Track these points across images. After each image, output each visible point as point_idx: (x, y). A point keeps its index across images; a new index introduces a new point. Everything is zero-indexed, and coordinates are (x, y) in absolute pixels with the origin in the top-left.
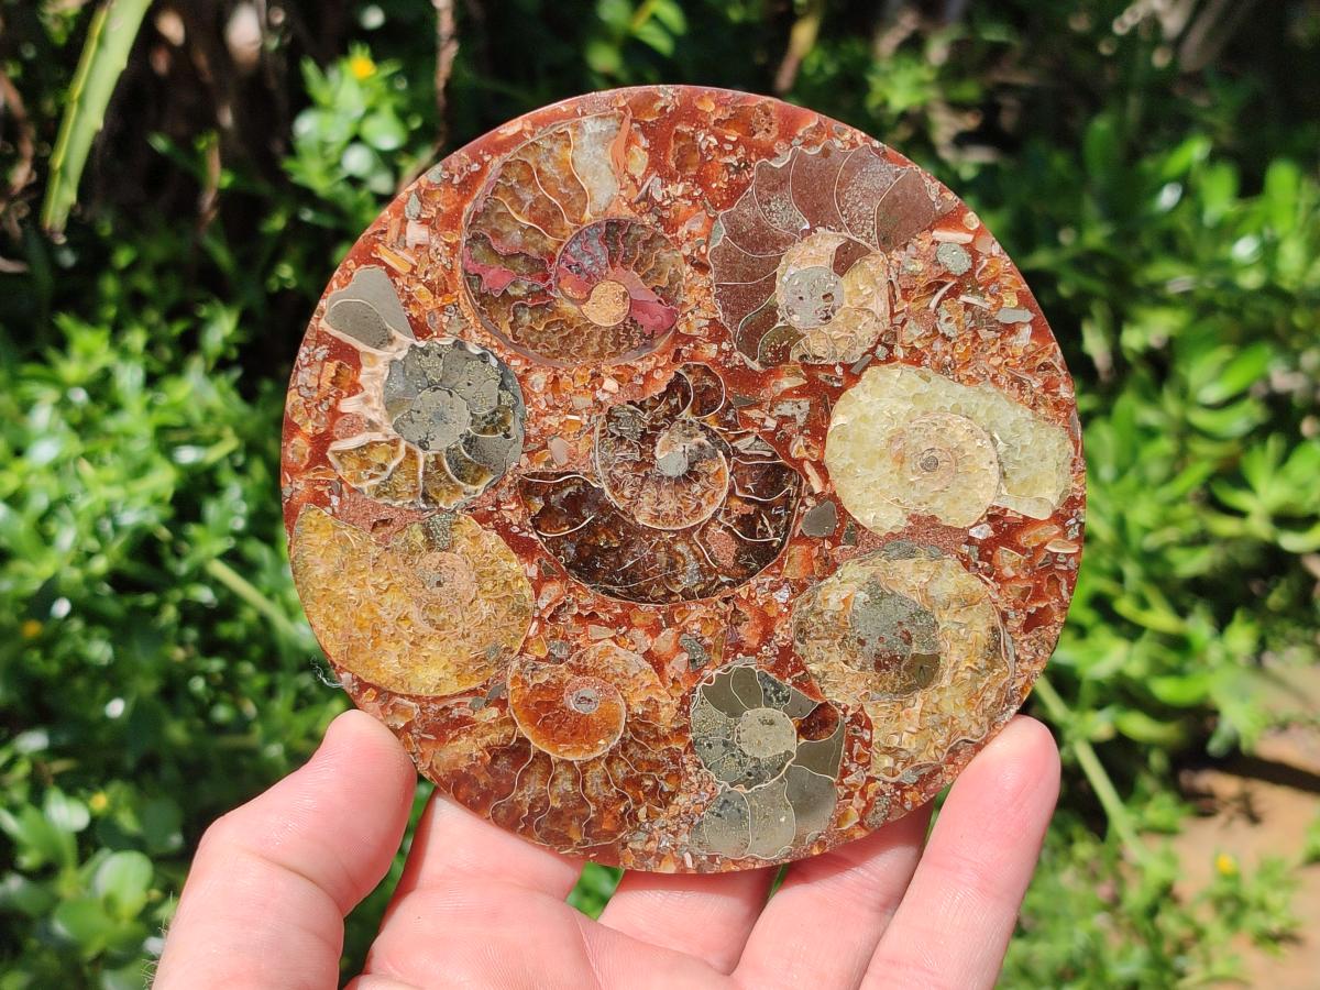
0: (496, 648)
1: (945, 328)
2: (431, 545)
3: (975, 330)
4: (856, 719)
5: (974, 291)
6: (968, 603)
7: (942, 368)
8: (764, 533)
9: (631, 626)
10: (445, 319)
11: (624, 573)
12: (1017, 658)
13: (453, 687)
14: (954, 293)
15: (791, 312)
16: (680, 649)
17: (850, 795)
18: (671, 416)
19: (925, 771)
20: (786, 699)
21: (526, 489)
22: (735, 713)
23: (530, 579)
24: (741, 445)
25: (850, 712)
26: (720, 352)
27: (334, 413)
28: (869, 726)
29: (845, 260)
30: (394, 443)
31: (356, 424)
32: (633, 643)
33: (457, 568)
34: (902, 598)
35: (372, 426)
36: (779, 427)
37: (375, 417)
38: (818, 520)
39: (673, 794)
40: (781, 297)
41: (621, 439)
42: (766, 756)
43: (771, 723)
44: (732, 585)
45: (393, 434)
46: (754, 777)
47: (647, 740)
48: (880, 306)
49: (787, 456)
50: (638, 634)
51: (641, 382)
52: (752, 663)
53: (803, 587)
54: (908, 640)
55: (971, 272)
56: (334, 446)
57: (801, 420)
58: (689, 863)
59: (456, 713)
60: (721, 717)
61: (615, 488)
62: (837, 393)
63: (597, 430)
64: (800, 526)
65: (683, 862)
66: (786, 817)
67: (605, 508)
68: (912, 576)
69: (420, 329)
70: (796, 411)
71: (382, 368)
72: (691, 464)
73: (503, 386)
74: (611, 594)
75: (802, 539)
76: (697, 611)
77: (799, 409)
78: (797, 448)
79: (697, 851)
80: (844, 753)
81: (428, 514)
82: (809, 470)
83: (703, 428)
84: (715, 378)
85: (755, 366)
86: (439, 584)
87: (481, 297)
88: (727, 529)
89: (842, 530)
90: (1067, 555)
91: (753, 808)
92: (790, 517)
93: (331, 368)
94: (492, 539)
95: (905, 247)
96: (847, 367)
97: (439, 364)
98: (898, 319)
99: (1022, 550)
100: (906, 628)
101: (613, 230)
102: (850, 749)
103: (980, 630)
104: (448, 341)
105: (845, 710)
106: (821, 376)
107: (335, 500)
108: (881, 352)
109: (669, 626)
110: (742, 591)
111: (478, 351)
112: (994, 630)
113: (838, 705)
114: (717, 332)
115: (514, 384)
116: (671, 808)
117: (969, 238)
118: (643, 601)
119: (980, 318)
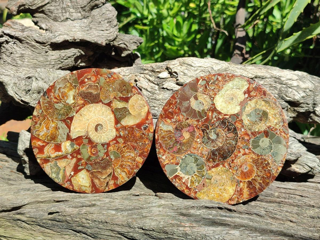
0: (231, 178)
1: (213, 88)
2: (210, 179)
3: (215, 84)
4: (268, 128)
5: (209, 82)
6: (257, 102)
7: (218, 91)
8: (232, 128)
9: (237, 155)
10: (178, 159)
11: (228, 152)
12: (269, 99)
13: (234, 188)
14: (208, 85)
15: (200, 109)
16: (244, 150)
17: (281, 134)
18: (207, 133)
19: (282, 121)
20: (260, 137)
21: (208, 160)
22: (259, 146)
23: (223, 167)
24: (216, 125)
25: (267, 128)
26: (201, 122)
27: (184, 183)
28: (271, 126)
29: (196, 98)
30: (192, 177)
31: (187, 181)
32: (240, 156)
33: (215, 177)
34: (252, 112)
35: (188, 178)
36: (216, 118)
37: (187, 177)
38: (233, 119)
39: (268, 162)
40: (197, 109)
41: (207, 142)
42: (268, 144)
43: (263, 141)
44: (238, 137)
45: (191, 176)
46: (271, 148)
47: (257, 162)
48: (205, 96)
49: (221, 119)
50: (239, 155)
51: (200, 135)
52: (252, 139)
53: (243, 126)
54: (259, 114)
55: (207, 81)
56: (189, 185)
57: (217, 115)
58: (281, 165)
59: (239, 190)
60: (258, 148)
61: (214, 147)
62: (215, 108)
63: (204, 145)
64: (233, 122)
65: (280, 166)
66: (280, 146)
67: (217, 150)
68: (248, 109)
69: (177, 164)
70: (215, 115)
71: (181, 172)
72: (216, 134)
73: (191, 156)
74: (230, 156)
75: (235, 123)
76: (239, 144)
77: (215, 114)
78: (221, 117)
79: (279, 163)
80: (273, 132)
81: (205, 177)
82: (225, 117)
83: (211, 130)
84: (205, 124)
85: (205, 118)
86: (217, 181)
87: (177, 153)
88: (228, 133)
89: (237, 116)
90: (256, 85)
91: (276, 151)
92: (231, 123)
93: (177, 180)
94: (213, 170)
95: (198, 89)
96: (212, 105)
97: (184, 164)
98: (208, 94)
99: (252, 91)
100: (257, 113)
101: (176, 129)
102: (273, 131)
103: (263, 103)
104: (181, 161)
105: (266, 129)
106: (211, 109)
107: (197, 190)
108: (212, 99)
109: (240, 149)
110: (239, 136)
111: (184, 157)
112: (263, 100)
113: (265, 129)
114: (198, 121)
115: (192, 154)
116: (270, 163)
117: (201, 79)
118: (234, 151)
119: (214, 83)
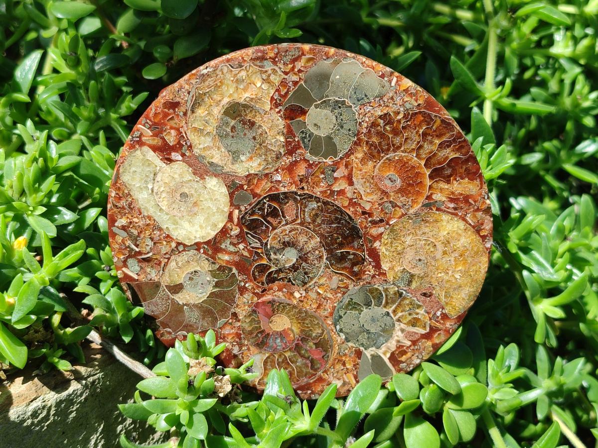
0: (414, 222)
1: (151, 243)
2: (412, 276)
3: (138, 236)
4: (277, 105)
5: (132, 250)
6: (199, 131)
7: (160, 229)
8: (270, 206)
9: (351, 200)
10: (346, 351)
11: (339, 223)
12: (189, 93)
13: (445, 217)
14: (140, 253)
15: (209, 282)
16: (336, 179)
17: (300, 71)
18: (279, 271)
19: (258, 63)
20: (302, 132)
21: (357, 276)
22: (329, 138)
23: (380, 241)
24: (258, 245)
25: (277, 110)
26: (246, 283)
27: (414, 343)
28: (272, 98)
29: (177, 288)
30: (399, 320)
31: (408, 335)
32: (354, 193)
33: (407, 263)
34: (226, 148)
35: (402, 330)
36: (238, 243)
37: (399, 333)
38: (243, 199)
39: (380, 117)
40: (210, 289)
41: (306, 273)
42: (327, 112)
43: (315, 125)
44: (296, 193)
45: (397, 323)
46: (339, 104)
47: (376, 148)
48: (172, 264)
49: (242, 230)
50: (349, 195)
51: (284, 290)
52: (308, 156)
53: (266, 175)
54: (233, 128)
55: (130, 256)
56: (423, 332)
57: (228, 241)
58: (395, 80)
59: (452, 205)
60: (336, 140)
61: (321, 257)
62: (208, 243)
63: (313, 282)
64: (253, 201)
65: (397, 81)
66: (336, 77)
67: (330, 252)
68: (217, 156)
69: (359, 354)
70: (228, 246)
71: (383, 348)
72: (283, 249)
73: (341, 317)
74: (350, 218)
75: (255, 195)
76: (318, 191)
77: (226, 245)
78: (236, 231)
79: (387, 84)
80: (291, 93)
81: (404, 288)
82: (236, 220)
83: (270, 260)
84: (253, 274)
85: (234, 271)
86: (420, 260)
87: (326, 351)
88: (284, 217)
89: (234, 189)
90: (144, 126)
91: (348, 90)
92: (255, 207)
93: (403, 358)
94: (385, 266)
95: (151, 280)
96: (198, 250)
97: (360, 338)
98: (167, 256)
99: (163, 139)
100: (231, 134)
101: (261, 345)
102: (287, 93)
103: (201, 112)
104: (350, 344)
105: (279, 112)
106: (210, 252)
107: (439, 314)
108: (181, 248)
109: (334, 191)
110: (294, 189)
111: (341, 334)
112: (193, 112)
113: (281, 117)
114: (243, 290)
115: (336, 315)
116: (385, 112)
117: (124, 269)
118: (338, 207)
119: (135, 240)
